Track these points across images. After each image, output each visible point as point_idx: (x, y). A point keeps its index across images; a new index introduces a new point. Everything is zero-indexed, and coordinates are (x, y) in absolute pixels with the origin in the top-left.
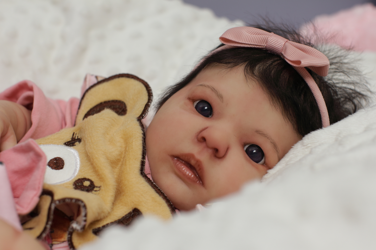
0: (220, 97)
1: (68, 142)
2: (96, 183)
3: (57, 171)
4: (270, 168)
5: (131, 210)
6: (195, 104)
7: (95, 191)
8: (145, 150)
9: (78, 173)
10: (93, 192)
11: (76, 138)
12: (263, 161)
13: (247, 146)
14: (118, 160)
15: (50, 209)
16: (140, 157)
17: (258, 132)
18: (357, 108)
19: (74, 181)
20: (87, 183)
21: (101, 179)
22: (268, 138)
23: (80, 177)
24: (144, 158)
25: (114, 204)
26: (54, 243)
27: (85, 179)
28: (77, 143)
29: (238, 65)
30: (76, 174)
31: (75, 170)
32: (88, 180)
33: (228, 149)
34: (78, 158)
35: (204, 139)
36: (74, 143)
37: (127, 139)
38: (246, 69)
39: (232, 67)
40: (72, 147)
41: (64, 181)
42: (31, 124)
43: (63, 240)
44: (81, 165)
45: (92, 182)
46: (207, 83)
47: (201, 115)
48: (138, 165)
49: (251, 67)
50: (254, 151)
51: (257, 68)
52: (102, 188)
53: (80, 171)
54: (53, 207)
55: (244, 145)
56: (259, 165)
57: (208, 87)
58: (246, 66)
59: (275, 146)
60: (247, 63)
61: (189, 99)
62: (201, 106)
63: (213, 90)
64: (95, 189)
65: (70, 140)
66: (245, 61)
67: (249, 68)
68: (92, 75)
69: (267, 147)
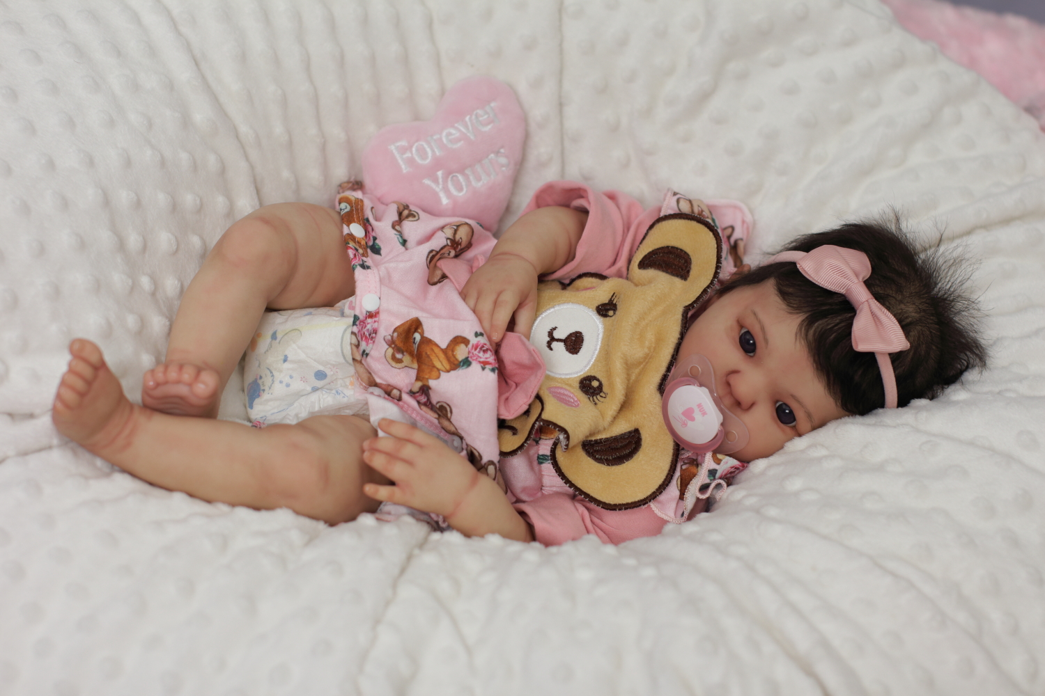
0: (766, 341)
1: (603, 305)
2: (605, 389)
3: (571, 355)
4: (800, 435)
5: (633, 429)
6: (743, 331)
7: (601, 396)
8: (675, 359)
9: (590, 368)
10: (598, 397)
11: (614, 302)
12: (794, 424)
13: (780, 403)
14: (640, 363)
15: (533, 426)
16: (663, 370)
17: (793, 396)
18: (970, 366)
19: (582, 377)
20: (595, 384)
21: (611, 385)
22: (803, 406)
23: (589, 374)
24: (669, 369)
25: (615, 418)
26: (542, 437)
27: (595, 378)
28: (611, 313)
29: (797, 313)
30: (588, 368)
31: (590, 361)
32: (598, 380)
33: (753, 405)
34: (600, 342)
35: (728, 384)
36: (607, 310)
37: (659, 340)
38: (801, 325)
39: (790, 313)
40: (602, 319)
41: (571, 374)
42: (574, 257)
43: (552, 436)
44: (598, 356)
45: (601, 385)
46: (761, 316)
47: (742, 350)
48: (656, 379)
49: (810, 322)
50: (787, 411)
51: (816, 324)
52: (608, 396)
53: (593, 365)
54: (536, 426)
55: (777, 401)
56: (787, 428)
57: (760, 322)
58: (804, 320)
59: (809, 415)
60: (806, 316)
61: (738, 322)
62: (748, 337)
63: (763, 328)
64: (602, 394)
65: (607, 302)
66: (805, 312)
67: (805, 324)
68: (675, 194)
69: (800, 414)
